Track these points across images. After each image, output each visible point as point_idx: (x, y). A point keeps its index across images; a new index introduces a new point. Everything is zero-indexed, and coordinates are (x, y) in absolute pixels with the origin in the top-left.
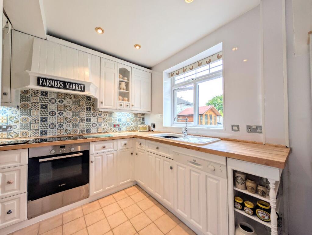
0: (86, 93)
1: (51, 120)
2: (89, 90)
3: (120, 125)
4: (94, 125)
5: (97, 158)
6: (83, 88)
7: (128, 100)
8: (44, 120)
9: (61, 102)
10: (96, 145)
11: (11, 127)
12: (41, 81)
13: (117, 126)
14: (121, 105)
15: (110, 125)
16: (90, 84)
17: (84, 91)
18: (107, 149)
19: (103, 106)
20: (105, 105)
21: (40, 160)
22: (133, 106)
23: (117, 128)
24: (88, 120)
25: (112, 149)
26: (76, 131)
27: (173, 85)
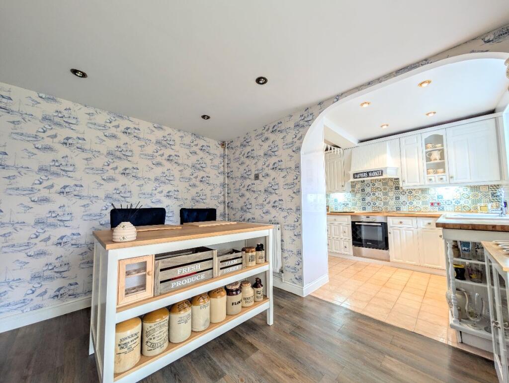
0: (384, 176)
1: (368, 199)
2: (386, 173)
3: (442, 204)
4: (404, 203)
5: (395, 231)
6: (381, 172)
7: (444, 172)
8: (364, 199)
9: (374, 185)
10: (394, 220)
11: (348, 204)
12: (355, 175)
13: (436, 205)
14: (430, 180)
15: (424, 203)
16: (386, 168)
17: (382, 175)
18: (405, 224)
19: (406, 184)
20: (408, 182)
21: (356, 223)
22: (452, 177)
23: (437, 207)
24: (398, 198)
25: (411, 226)
26: (387, 208)
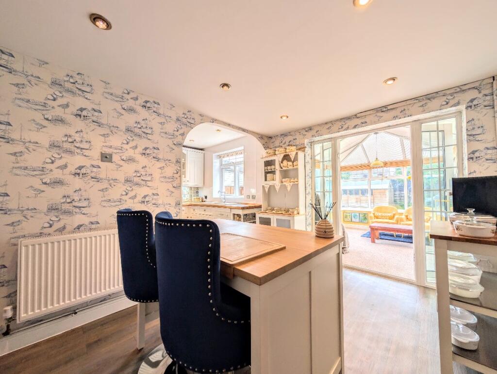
27: (221, 165)
